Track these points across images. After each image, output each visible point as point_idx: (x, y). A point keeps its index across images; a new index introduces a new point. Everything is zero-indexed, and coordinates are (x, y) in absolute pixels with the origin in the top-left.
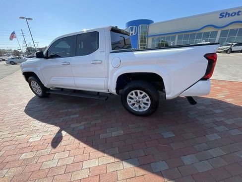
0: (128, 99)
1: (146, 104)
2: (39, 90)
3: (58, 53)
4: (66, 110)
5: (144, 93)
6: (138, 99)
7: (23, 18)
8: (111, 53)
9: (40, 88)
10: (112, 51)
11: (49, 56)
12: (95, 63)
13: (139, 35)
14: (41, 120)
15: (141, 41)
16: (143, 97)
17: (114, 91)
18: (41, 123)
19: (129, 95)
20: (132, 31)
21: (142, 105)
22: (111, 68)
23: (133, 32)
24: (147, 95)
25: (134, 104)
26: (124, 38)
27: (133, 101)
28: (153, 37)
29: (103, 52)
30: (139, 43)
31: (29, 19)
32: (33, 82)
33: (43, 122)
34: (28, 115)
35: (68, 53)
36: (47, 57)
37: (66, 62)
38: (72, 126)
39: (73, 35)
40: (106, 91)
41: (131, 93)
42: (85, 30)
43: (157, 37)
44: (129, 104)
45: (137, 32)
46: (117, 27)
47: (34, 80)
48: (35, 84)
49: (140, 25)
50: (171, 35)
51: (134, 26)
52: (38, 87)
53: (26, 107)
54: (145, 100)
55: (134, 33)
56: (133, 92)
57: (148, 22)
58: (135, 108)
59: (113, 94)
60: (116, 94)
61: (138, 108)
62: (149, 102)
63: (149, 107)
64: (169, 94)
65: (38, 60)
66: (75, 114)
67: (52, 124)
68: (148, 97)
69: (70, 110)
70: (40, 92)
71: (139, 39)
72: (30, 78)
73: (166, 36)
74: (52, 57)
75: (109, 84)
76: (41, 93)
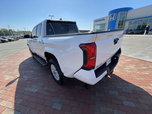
0: (51, 69)
6: (54, 71)
7: (50, 16)
8: (44, 37)
13: (118, 20)
15: (119, 25)
23: (113, 18)
28: (130, 21)
30: (117, 26)
43: (134, 21)
45: (116, 18)
49: (120, 13)
51: (115, 14)
56: (52, 65)
57: (127, 9)
71: (117, 23)
73: (144, 19)
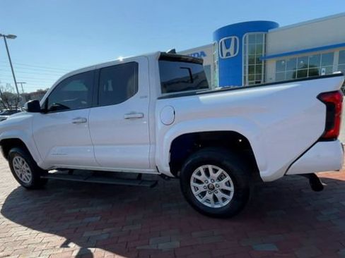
0: (193, 184)
1: (227, 192)
2: (27, 174)
3: (65, 101)
4: (77, 210)
5: (221, 171)
6: (210, 182)
8: (159, 98)
9: (28, 169)
10: (161, 95)
11: (49, 108)
12: (132, 117)
13: (245, 57)
14: (29, 226)
15: (251, 69)
16: (220, 178)
17: (166, 169)
18: (30, 231)
19: (194, 175)
20: (228, 47)
21: (220, 195)
22: (159, 125)
24: (225, 173)
25: (203, 194)
26: (189, 69)
27: (201, 188)
28: (277, 59)
29: (146, 97)
30: (245, 73)
31: (10, 37)
32: (17, 157)
33: (34, 229)
34: (7, 217)
35: (84, 102)
36: (45, 111)
37: (78, 118)
38: (86, 234)
39: (94, 68)
40: (152, 171)
41: (196, 171)
42: (121, 59)
43: (288, 58)
44: (194, 193)
45: (240, 49)
46: (173, 51)
47: (19, 154)
48: (20, 162)
49: (247, 35)
50: (322, 52)
51: (233, 38)
52: (26, 168)
53: (4, 204)
54: (222, 184)
55: (232, 53)
56: (201, 169)
58: (207, 201)
59: (166, 176)
60: (170, 175)
61: (212, 201)
62: (232, 189)
63: (231, 197)
64: (265, 170)
65: (30, 115)
66: (94, 215)
67: (49, 232)
68: (228, 178)
69: (84, 210)
70: (28, 178)
71: (245, 65)
72: (11, 151)
73: (310, 55)
74: (54, 109)
75: (157, 156)
76: (30, 179)
